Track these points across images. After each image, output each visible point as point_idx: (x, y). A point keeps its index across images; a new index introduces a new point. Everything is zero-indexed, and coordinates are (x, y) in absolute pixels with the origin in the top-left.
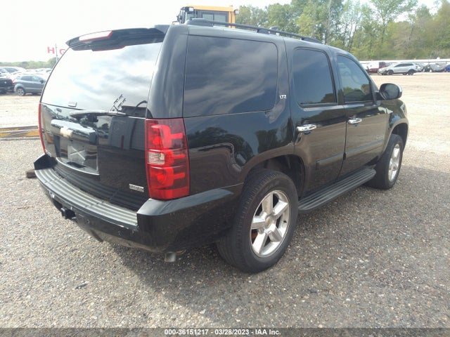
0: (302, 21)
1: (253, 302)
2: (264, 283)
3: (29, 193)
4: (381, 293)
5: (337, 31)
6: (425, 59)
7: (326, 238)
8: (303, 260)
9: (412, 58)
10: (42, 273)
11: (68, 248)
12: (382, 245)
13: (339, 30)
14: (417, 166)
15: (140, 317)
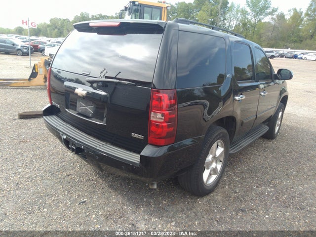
0: (200, 16)
1: (205, 217)
2: (210, 204)
3: (23, 130)
4: (287, 212)
5: (223, 24)
6: (281, 48)
7: (242, 172)
8: (231, 188)
9: (272, 47)
10: (51, 192)
11: (65, 174)
12: (279, 178)
13: (225, 24)
14: (288, 123)
15: (130, 226)
